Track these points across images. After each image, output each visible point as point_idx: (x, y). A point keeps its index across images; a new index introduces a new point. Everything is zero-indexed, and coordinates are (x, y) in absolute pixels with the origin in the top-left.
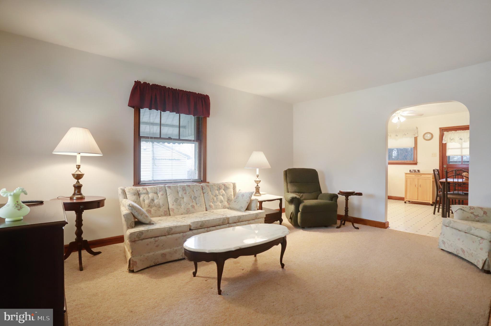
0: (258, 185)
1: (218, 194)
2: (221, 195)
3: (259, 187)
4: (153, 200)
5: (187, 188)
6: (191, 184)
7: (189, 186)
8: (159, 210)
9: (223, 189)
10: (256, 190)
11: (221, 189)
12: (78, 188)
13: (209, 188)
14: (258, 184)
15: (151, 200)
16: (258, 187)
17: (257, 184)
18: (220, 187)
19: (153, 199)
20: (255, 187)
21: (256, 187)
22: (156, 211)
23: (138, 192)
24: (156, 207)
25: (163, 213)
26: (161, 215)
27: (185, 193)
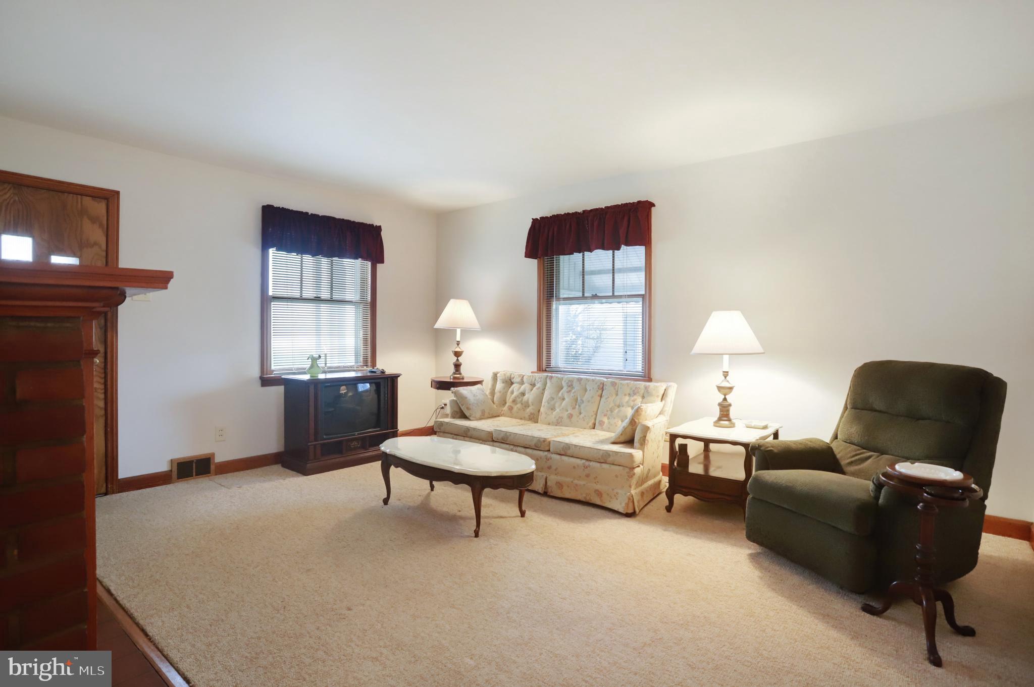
0: (725, 399)
1: (625, 404)
2: (629, 406)
3: (730, 405)
4: (523, 394)
5: (575, 384)
6: (585, 377)
7: (580, 380)
8: (524, 410)
9: (642, 395)
10: (721, 411)
11: (636, 394)
12: (457, 366)
13: (615, 389)
14: (727, 397)
15: (520, 393)
16: (726, 403)
17: (723, 397)
18: (636, 391)
19: (523, 392)
20: (717, 403)
21: (720, 404)
22: (519, 409)
23: (510, 380)
24: (522, 404)
25: (527, 416)
26: (524, 418)
27: (570, 391)
